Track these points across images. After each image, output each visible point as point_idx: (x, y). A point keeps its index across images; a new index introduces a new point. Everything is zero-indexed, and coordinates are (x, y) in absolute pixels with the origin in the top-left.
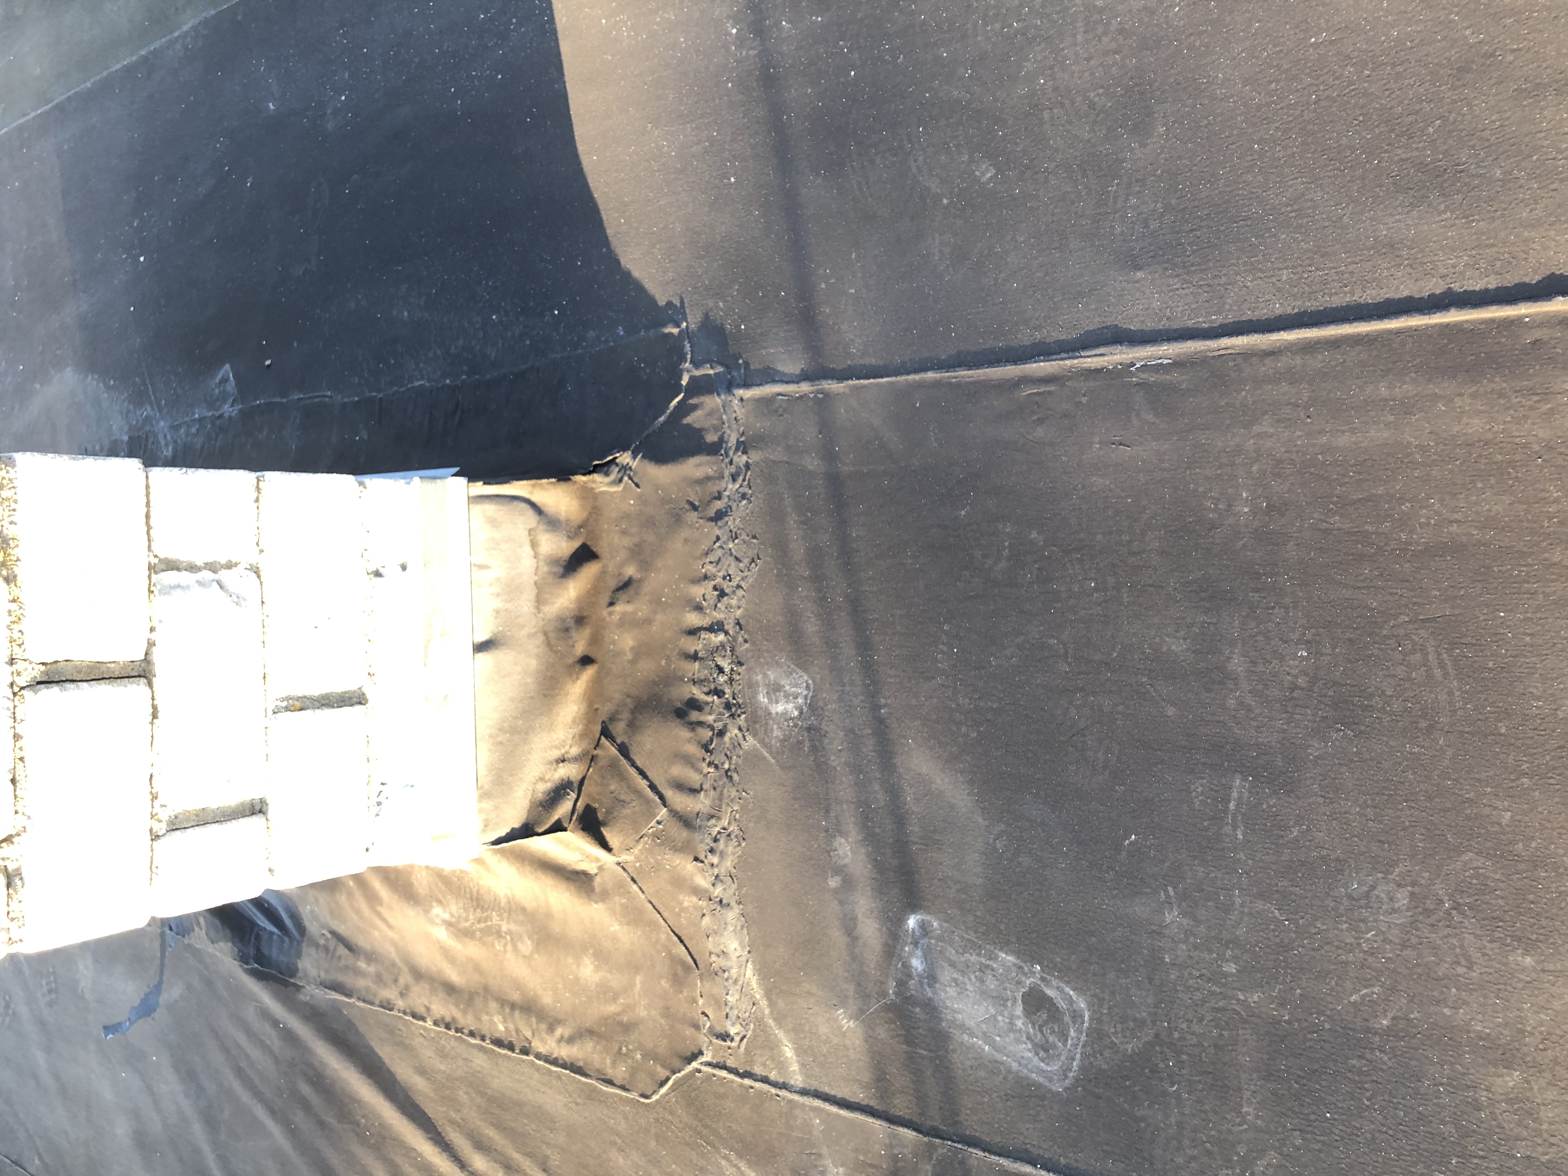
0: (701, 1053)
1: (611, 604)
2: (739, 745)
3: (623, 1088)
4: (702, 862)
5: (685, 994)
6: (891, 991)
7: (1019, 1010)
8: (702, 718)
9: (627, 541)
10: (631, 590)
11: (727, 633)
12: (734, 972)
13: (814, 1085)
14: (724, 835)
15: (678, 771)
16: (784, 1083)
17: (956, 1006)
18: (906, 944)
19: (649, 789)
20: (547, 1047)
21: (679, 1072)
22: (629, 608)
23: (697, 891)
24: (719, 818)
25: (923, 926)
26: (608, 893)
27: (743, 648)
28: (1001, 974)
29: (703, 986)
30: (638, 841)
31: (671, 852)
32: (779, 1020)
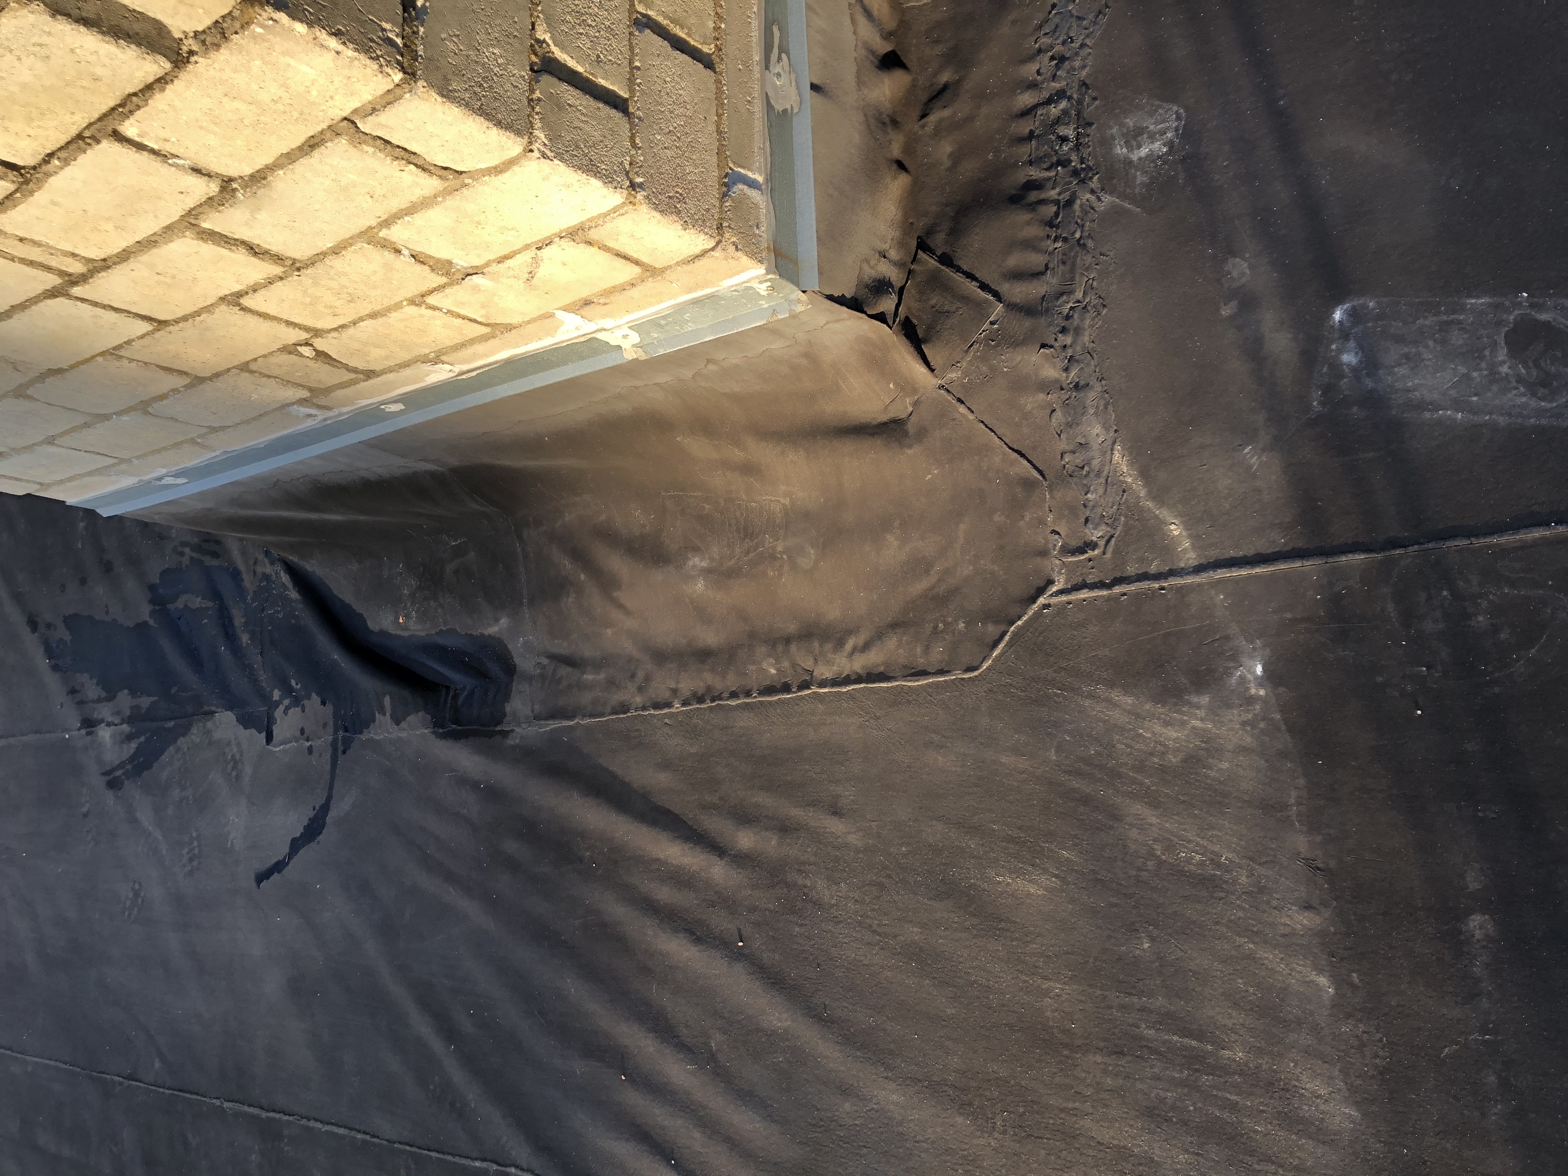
0: (1051, 582)
1: (923, 116)
2: (1093, 208)
3: (941, 672)
4: (1051, 347)
5: (1027, 519)
6: (1315, 403)
7: (1502, 354)
8: (1043, 196)
9: (939, 49)
10: (948, 95)
11: (1070, 98)
12: (1096, 463)
13: (1214, 554)
14: (1078, 310)
15: (1014, 261)
16: (1170, 570)
17: (1410, 384)
18: (1332, 342)
19: (979, 290)
20: (835, 668)
21: (1019, 618)
22: (946, 113)
23: (1046, 387)
24: (1071, 292)
25: (1354, 315)
26: (926, 431)
27: (1091, 109)
28: (1473, 323)
29: (1052, 497)
30: (966, 352)
31: (1011, 349)
32: (1159, 495)
